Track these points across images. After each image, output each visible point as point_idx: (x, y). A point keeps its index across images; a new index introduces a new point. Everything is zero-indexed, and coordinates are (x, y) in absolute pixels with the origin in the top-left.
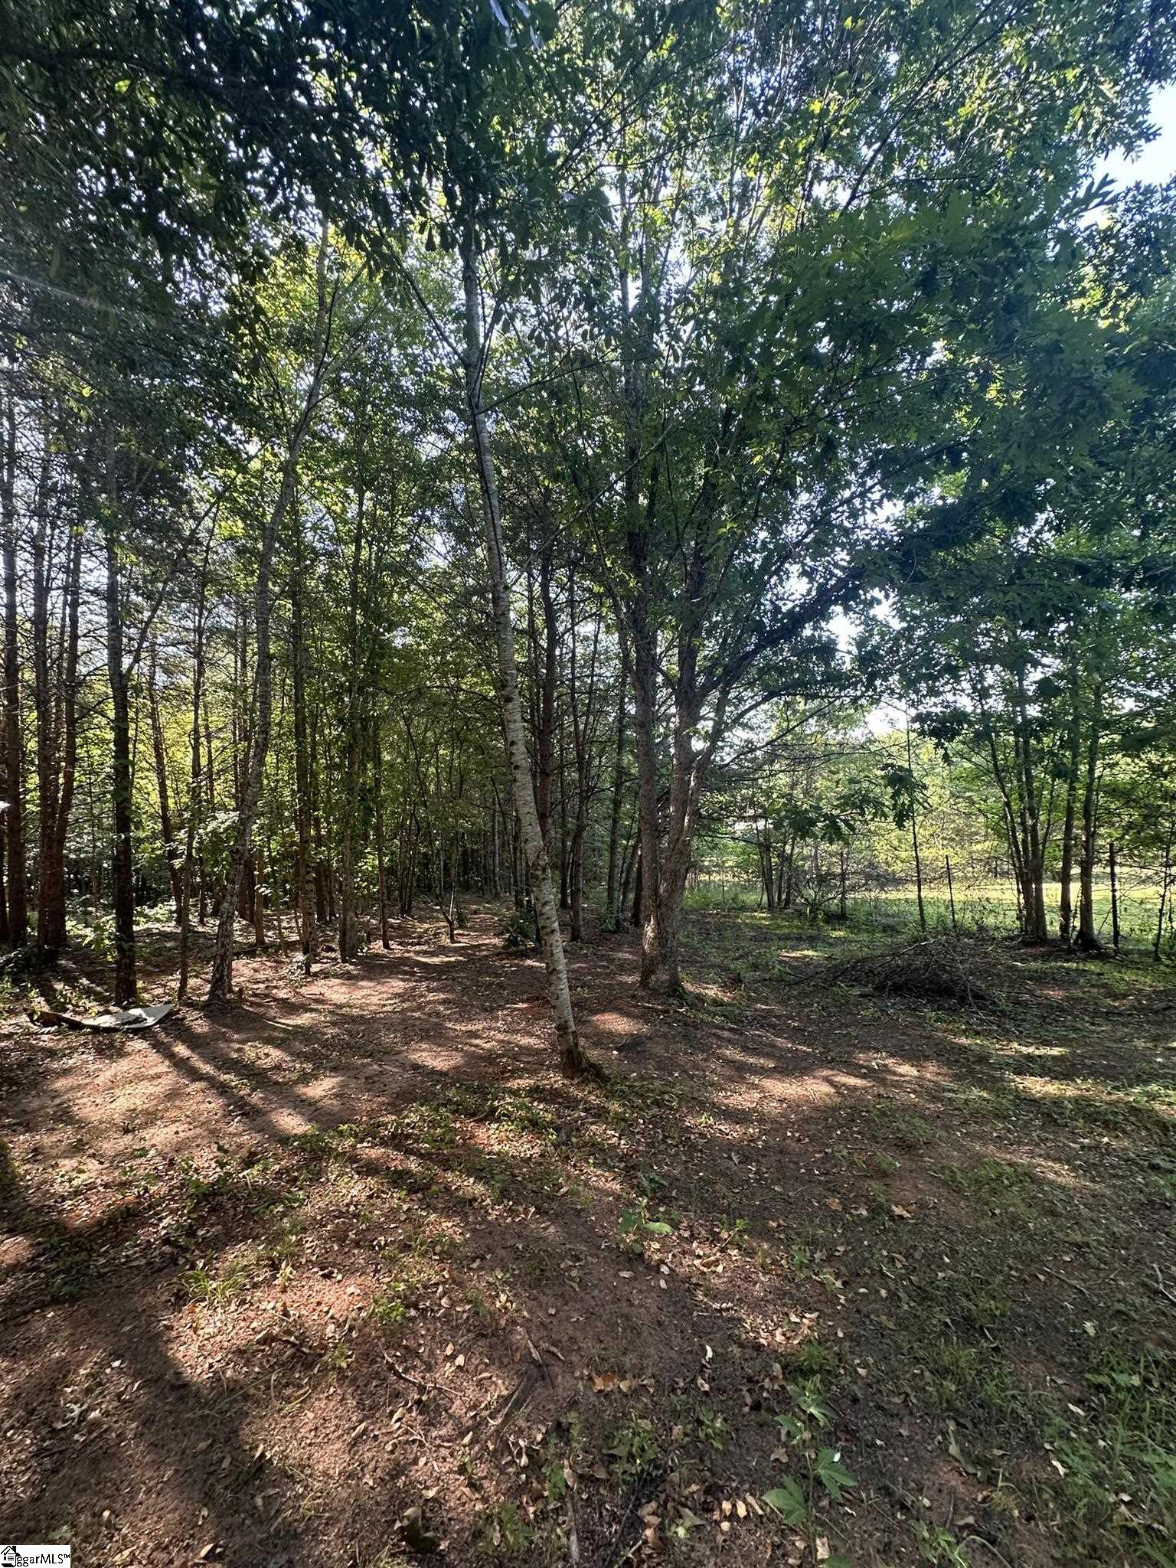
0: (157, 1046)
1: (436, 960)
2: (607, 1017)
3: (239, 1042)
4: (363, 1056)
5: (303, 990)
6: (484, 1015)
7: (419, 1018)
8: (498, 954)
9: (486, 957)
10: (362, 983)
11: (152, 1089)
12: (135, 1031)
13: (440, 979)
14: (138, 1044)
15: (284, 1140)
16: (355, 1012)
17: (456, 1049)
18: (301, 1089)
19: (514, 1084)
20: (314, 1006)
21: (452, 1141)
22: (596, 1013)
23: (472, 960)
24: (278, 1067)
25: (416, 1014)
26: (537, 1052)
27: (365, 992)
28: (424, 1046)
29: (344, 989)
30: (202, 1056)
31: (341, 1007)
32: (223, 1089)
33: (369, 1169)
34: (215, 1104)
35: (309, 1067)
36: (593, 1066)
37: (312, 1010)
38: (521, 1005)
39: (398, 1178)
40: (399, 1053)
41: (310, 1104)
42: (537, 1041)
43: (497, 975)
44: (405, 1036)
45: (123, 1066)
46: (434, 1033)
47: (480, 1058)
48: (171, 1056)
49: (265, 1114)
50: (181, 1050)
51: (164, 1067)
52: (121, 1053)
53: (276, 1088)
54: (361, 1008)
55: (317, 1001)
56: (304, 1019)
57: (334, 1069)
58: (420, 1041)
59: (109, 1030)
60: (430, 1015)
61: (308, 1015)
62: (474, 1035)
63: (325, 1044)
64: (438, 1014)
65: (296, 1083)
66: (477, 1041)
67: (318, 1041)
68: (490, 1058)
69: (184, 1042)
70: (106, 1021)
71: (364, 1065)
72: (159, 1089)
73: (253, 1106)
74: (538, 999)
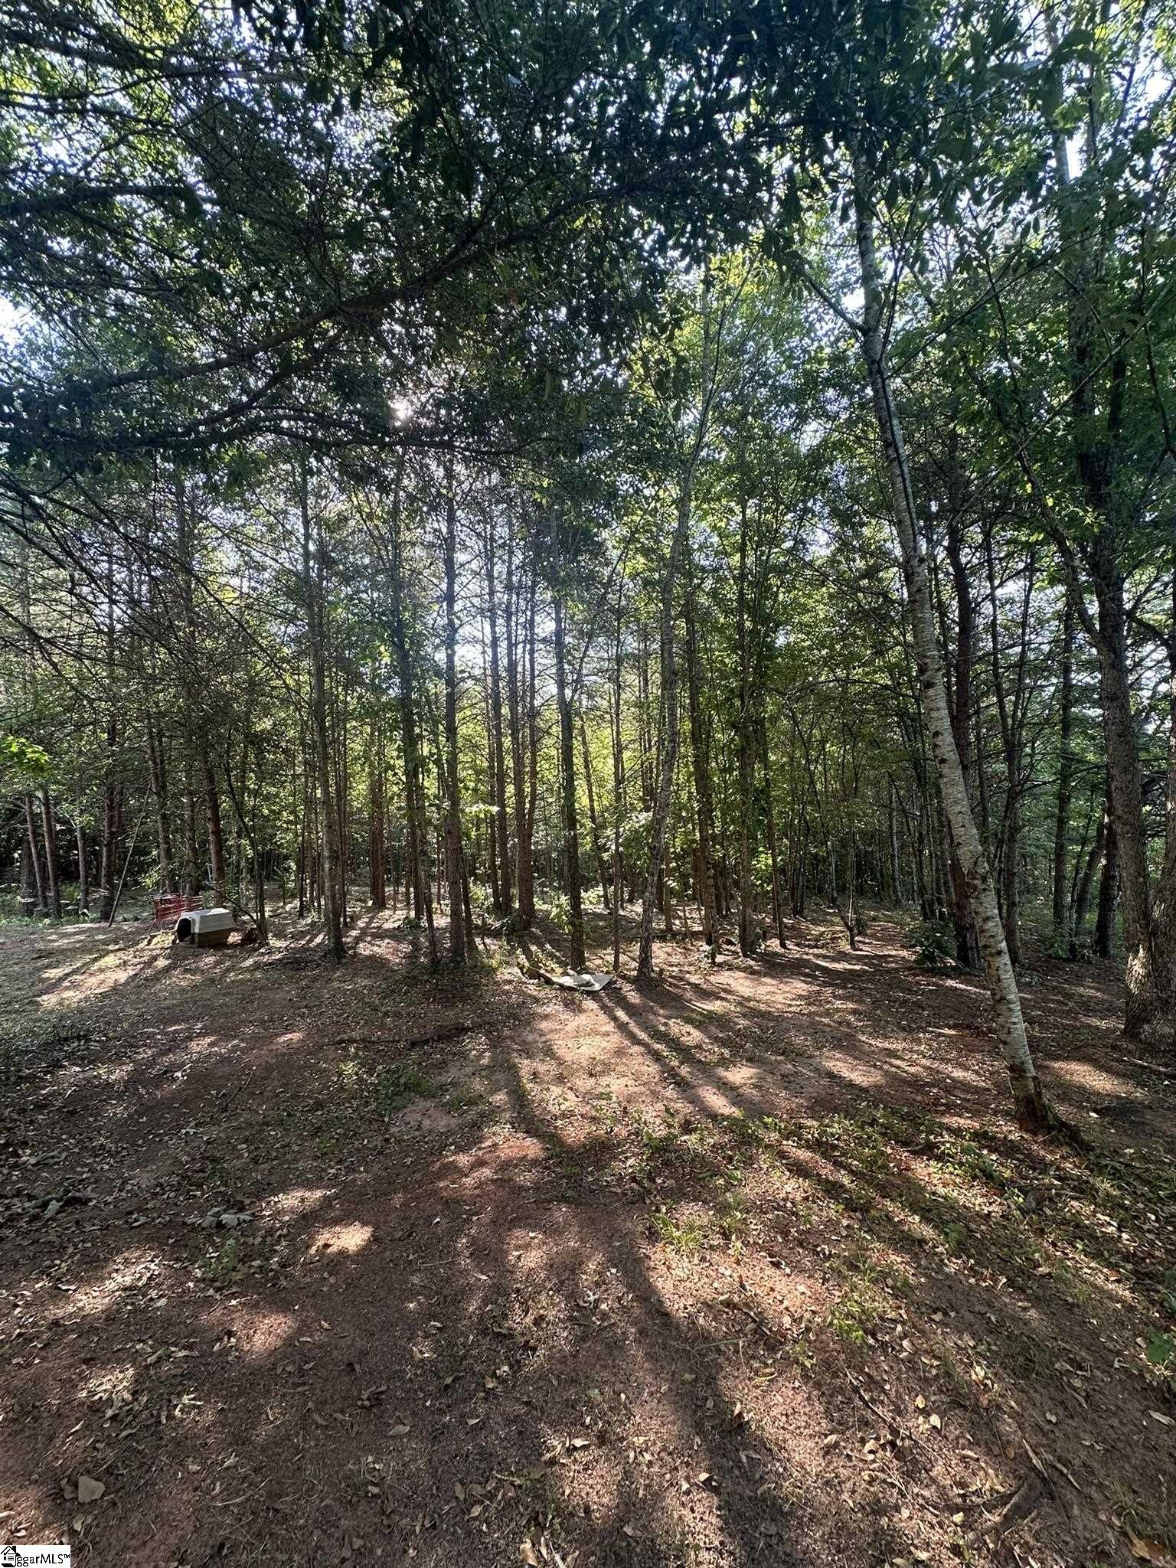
0: (604, 1008)
1: (839, 966)
2: (1074, 1066)
3: (665, 1017)
4: (777, 1053)
5: (712, 978)
6: (902, 1034)
7: (829, 1026)
8: (910, 969)
9: (897, 970)
10: (764, 979)
11: (604, 1044)
12: (589, 993)
13: (845, 988)
14: (590, 1004)
15: (714, 1117)
16: (763, 1007)
17: (875, 1066)
18: (721, 1072)
19: (954, 1121)
20: (723, 995)
21: (886, 1167)
22: (1057, 1058)
23: (878, 971)
24: (699, 1047)
25: (826, 1020)
26: (977, 1090)
27: (769, 989)
28: (838, 1056)
29: (747, 983)
30: (637, 1023)
31: (748, 999)
32: (657, 1057)
33: (799, 1170)
34: (653, 1069)
35: (726, 1053)
36: (1064, 1124)
37: (722, 999)
38: (947, 1031)
39: (832, 1190)
40: (811, 1057)
41: (732, 1089)
42: (974, 1077)
43: (911, 992)
44: (816, 1040)
45: (582, 1020)
46: (846, 1043)
47: (904, 1081)
48: (615, 1019)
49: (694, 1087)
50: (621, 1014)
51: (610, 1027)
52: (581, 1011)
53: (700, 1066)
54: (767, 1003)
55: (725, 990)
56: (716, 1006)
57: (750, 1060)
58: (833, 1049)
59: (571, 989)
60: (840, 1023)
61: (719, 1002)
62: (892, 1054)
63: (738, 1033)
64: (849, 1024)
65: (717, 1065)
66: (898, 1062)
67: (731, 1029)
68: (916, 1084)
69: (623, 1009)
70: (568, 981)
71: (779, 1063)
72: (609, 1046)
73: (683, 1079)
74: (968, 1027)
